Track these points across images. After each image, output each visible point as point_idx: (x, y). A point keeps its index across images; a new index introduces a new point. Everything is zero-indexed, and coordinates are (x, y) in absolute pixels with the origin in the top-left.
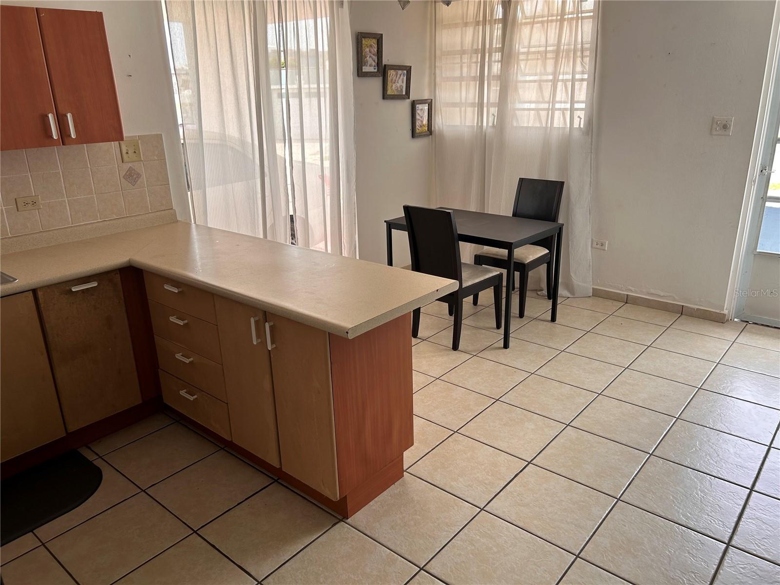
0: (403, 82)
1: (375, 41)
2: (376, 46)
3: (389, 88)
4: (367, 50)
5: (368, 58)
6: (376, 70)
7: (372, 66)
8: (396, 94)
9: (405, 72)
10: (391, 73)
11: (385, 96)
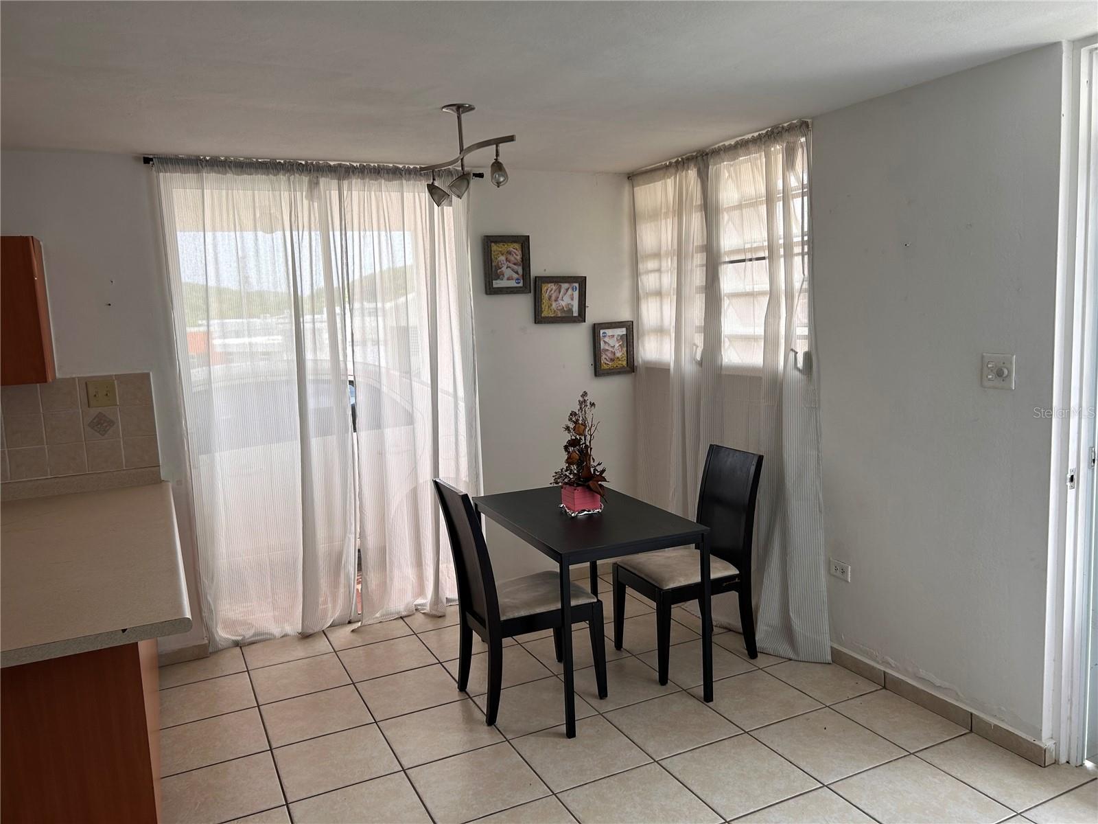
0: (572, 299)
1: (517, 246)
2: (520, 252)
3: (545, 306)
4: (502, 258)
5: (504, 269)
6: (521, 285)
7: (512, 279)
8: (559, 315)
9: (577, 285)
10: (549, 289)
11: (539, 319)
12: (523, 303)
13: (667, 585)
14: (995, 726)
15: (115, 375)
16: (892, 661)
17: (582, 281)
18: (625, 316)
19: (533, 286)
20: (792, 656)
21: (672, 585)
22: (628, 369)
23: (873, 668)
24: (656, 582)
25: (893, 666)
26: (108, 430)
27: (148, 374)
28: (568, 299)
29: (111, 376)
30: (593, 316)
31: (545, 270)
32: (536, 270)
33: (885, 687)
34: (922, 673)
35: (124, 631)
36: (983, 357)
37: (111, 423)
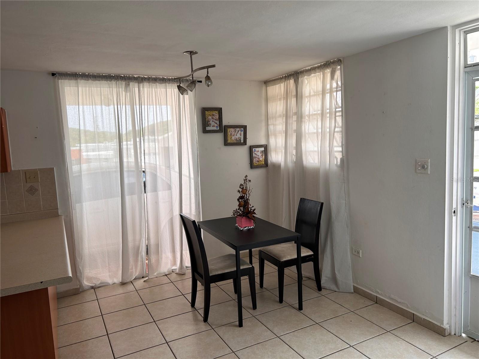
0: (241, 135)
1: (217, 112)
2: (218, 115)
3: (229, 138)
4: (210, 117)
5: (211, 122)
6: (218, 129)
7: (215, 127)
8: (235, 142)
9: (243, 129)
10: (231, 131)
11: (226, 143)
12: (219, 137)
13: (282, 259)
14: (424, 319)
15: (38, 169)
16: (380, 292)
17: (245, 127)
18: (263, 142)
19: (224, 129)
20: (336, 290)
21: (284, 259)
22: (265, 165)
23: (371, 294)
24: (278, 258)
25: (380, 293)
26: (35, 193)
27: (53, 168)
28: (238, 135)
29: (37, 169)
30: (249, 142)
31: (229, 123)
32: (225, 122)
33: (376, 303)
34: (392, 296)
35: (42, 282)
36: (416, 160)
37: (36, 190)
